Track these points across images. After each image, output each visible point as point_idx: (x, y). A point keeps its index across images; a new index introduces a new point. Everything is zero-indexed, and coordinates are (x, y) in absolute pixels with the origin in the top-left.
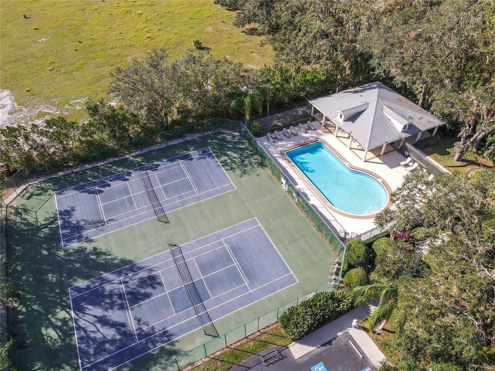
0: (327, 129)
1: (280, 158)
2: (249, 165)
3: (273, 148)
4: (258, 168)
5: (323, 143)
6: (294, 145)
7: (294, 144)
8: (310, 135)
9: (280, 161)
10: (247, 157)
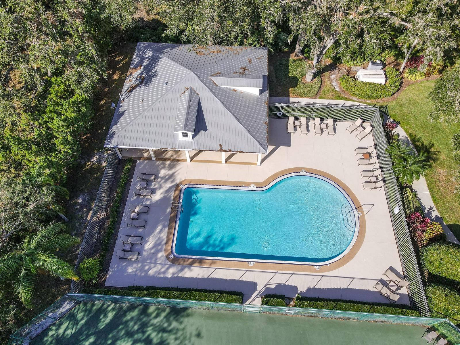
0: (165, 160)
1: (182, 270)
2: (165, 335)
3: (153, 265)
4: (181, 323)
5: (191, 186)
6: (167, 229)
7: (164, 227)
8: (162, 191)
9: (188, 274)
10: (144, 326)
